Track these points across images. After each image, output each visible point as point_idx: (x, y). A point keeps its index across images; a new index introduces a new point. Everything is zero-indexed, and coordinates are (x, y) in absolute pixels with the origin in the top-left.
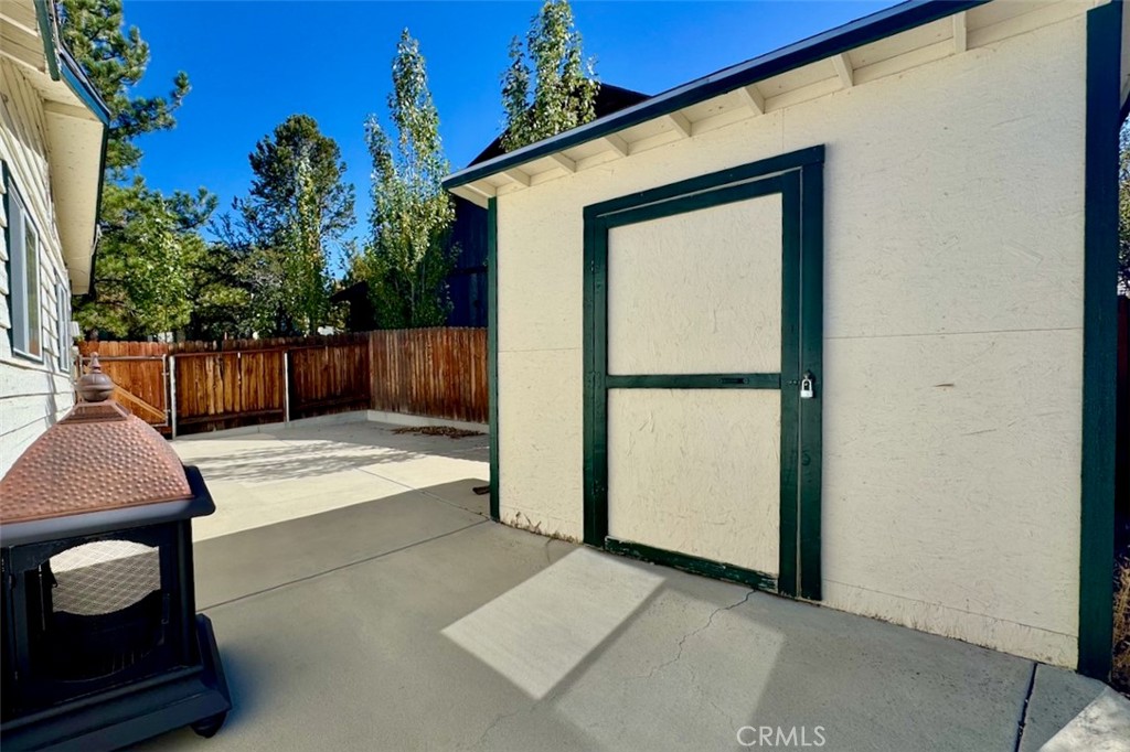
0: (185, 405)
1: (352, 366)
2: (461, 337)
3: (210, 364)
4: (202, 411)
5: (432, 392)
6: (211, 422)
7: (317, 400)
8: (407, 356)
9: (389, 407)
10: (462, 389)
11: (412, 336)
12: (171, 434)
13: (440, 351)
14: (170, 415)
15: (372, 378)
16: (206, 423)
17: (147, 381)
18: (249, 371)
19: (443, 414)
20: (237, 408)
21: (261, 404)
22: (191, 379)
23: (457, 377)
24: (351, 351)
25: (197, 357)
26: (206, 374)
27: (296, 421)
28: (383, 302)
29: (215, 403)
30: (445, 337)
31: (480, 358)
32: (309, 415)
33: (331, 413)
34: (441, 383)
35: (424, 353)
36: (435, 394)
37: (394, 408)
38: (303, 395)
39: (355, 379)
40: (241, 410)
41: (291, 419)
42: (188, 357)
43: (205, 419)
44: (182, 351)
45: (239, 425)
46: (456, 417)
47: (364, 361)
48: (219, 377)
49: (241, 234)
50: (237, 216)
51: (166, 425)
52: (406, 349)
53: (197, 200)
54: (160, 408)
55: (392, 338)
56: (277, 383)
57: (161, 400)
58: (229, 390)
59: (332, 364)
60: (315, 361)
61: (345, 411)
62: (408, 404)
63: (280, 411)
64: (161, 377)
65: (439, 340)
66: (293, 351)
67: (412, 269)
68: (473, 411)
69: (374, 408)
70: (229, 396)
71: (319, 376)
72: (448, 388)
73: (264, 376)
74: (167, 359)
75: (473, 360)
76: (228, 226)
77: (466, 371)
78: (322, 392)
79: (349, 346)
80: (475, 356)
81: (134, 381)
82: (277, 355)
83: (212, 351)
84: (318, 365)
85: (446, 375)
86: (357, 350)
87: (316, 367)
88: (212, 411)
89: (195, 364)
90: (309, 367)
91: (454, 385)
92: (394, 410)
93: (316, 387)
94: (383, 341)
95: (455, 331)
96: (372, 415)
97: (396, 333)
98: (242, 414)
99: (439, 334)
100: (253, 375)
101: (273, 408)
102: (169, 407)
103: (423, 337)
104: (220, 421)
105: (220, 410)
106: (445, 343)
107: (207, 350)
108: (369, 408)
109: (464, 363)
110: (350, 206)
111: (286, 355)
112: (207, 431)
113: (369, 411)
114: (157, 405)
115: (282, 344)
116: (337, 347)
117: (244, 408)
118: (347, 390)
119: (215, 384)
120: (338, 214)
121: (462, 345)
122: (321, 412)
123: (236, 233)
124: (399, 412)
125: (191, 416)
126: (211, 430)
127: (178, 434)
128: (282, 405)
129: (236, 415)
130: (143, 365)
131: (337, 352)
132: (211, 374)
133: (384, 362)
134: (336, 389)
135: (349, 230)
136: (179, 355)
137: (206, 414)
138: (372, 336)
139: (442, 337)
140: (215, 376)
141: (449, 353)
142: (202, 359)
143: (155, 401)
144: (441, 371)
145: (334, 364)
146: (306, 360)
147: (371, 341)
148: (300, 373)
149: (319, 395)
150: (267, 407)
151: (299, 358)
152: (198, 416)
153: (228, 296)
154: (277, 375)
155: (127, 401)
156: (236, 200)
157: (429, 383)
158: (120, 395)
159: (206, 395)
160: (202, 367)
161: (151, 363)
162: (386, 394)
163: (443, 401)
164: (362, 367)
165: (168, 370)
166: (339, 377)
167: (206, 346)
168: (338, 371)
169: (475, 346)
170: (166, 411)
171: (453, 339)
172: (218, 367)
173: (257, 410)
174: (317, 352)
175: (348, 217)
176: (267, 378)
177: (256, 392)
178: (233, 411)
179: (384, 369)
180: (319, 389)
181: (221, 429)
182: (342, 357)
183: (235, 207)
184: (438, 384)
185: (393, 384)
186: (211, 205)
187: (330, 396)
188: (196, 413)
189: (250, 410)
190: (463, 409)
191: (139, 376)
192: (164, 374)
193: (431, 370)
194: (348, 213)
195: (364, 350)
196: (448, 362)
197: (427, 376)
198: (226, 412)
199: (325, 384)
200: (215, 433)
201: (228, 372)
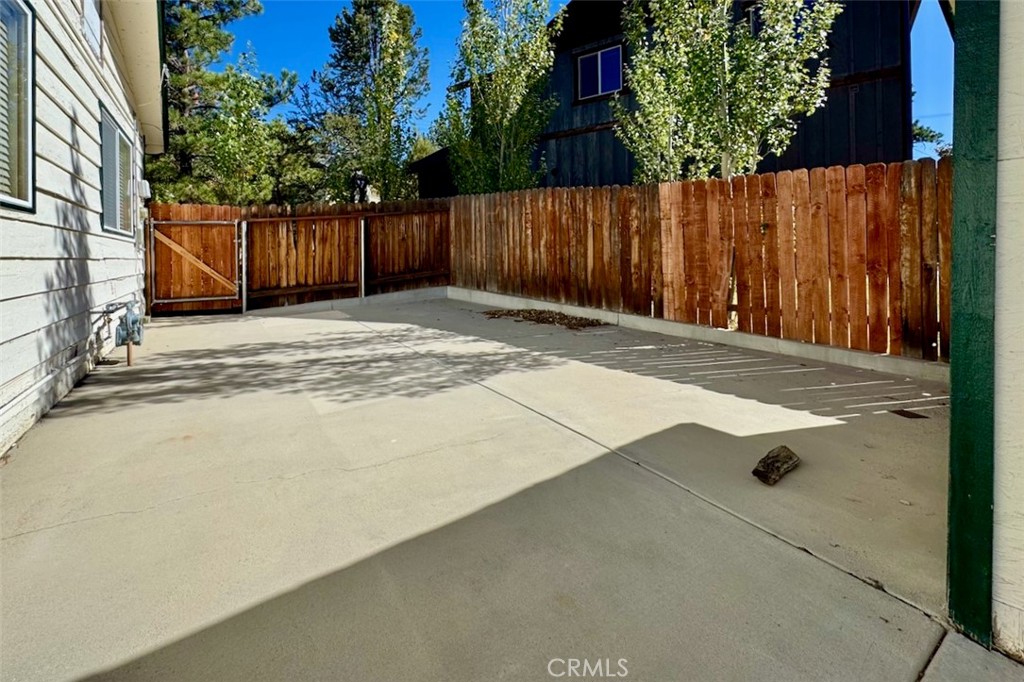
0: (257, 275)
1: (432, 239)
2: (573, 200)
3: (283, 231)
4: (274, 283)
5: (530, 269)
6: (284, 296)
7: (393, 273)
8: (499, 222)
9: (472, 284)
10: (573, 265)
11: (504, 201)
12: (241, 308)
13: (543, 218)
14: (240, 287)
15: (452, 250)
16: (278, 297)
17: (218, 247)
18: (324, 240)
19: (545, 295)
20: (310, 281)
21: (335, 277)
22: (263, 248)
23: (566, 250)
24: (431, 219)
25: (271, 223)
26: (279, 242)
27: (371, 298)
28: (468, 162)
29: (288, 274)
30: (550, 200)
31: (601, 226)
32: (385, 290)
33: (408, 289)
34: (543, 256)
35: (520, 220)
36: (534, 270)
37: (480, 284)
38: (380, 267)
39: (435, 250)
40: (315, 284)
41: (366, 295)
42: (261, 223)
43: (277, 292)
44: (255, 216)
45: (311, 300)
46: (563, 300)
47: (444, 231)
48: (293, 245)
49: (319, 104)
50: (315, 87)
51: (237, 297)
52: (497, 217)
53: (280, 82)
54: (230, 279)
55: (478, 206)
56: (353, 254)
57: (233, 270)
58: (302, 261)
59: (410, 234)
60: (393, 230)
61: (424, 287)
62: (498, 282)
63: (355, 285)
64: (233, 244)
65: (541, 204)
66: (370, 217)
67: (506, 122)
68: (589, 294)
69: (454, 284)
70: (302, 267)
71: (397, 248)
72: (553, 262)
73: (339, 246)
74: (239, 224)
75: (590, 229)
76: (307, 96)
77: (579, 242)
78: (399, 264)
79: (429, 213)
80: (594, 223)
81: (206, 248)
82: (353, 223)
83: (286, 216)
84: (396, 235)
85: (550, 247)
86: (437, 219)
87: (393, 237)
88: (284, 284)
89: (268, 231)
90: (386, 236)
91: (561, 259)
92: (479, 287)
93: (393, 259)
94: (467, 208)
95: (564, 193)
96: (453, 292)
97: (483, 199)
98: (316, 288)
99: (541, 197)
100: (328, 245)
101: (348, 282)
102: (240, 278)
103: (520, 201)
104: (292, 295)
105: (293, 283)
106: (549, 208)
107: (281, 215)
108: (448, 284)
109: (578, 232)
110: (424, 71)
111: (363, 222)
112: (278, 305)
113: (449, 288)
114: (228, 275)
115: (358, 210)
116: (416, 214)
117: (318, 281)
118: (426, 264)
119: (288, 254)
120: (413, 80)
121: (574, 210)
122: (398, 286)
123: (315, 103)
124: (485, 290)
125: (263, 288)
126: (283, 305)
127: (248, 309)
128: (357, 279)
129: (308, 289)
130: (215, 230)
131: (416, 220)
132: (284, 243)
133: (468, 232)
134: (414, 260)
135: (422, 97)
136: (252, 220)
137: (278, 286)
138: (453, 203)
139: (545, 200)
140: (288, 245)
141: (554, 219)
142: (275, 226)
143: (226, 271)
144: (543, 243)
145: (413, 234)
146: (383, 228)
147: (452, 208)
148: (376, 243)
149: (396, 268)
150: (342, 281)
151: (377, 226)
152: (270, 288)
153: (305, 175)
154: (352, 245)
155: (198, 269)
156: (315, 73)
157: (526, 258)
158: (191, 264)
159: (278, 267)
160: (275, 233)
161: (223, 229)
162: (470, 270)
163: (545, 279)
164: (442, 238)
165: (240, 237)
166: (417, 248)
167: (279, 211)
168: (417, 241)
169: (595, 209)
170: (236, 282)
171: (561, 203)
172: (291, 234)
173: (331, 283)
174: (395, 220)
175: (422, 84)
176: (342, 248)
177: (330, 263)
178: (306, 284)
179: (468, 241)
180: (396, 262)
181: (293, 304)
182: (420, 227)
183: (314, 80)
184: (538, 257)
185: (478, 256)
186: (292, 84)
187: (408, 269)
188: (267, 285)
189: (323, 284)
190: (574, 290)
191: (211, 243)
192: (236, 241)
193: (530, 240)
194: (422, 79)
195: (444, 218)
196: (553, 231)
197: (523, 249)
198: (298, 285)
199: (403, 255)
200: (287, 308)
201: (302, 241)
